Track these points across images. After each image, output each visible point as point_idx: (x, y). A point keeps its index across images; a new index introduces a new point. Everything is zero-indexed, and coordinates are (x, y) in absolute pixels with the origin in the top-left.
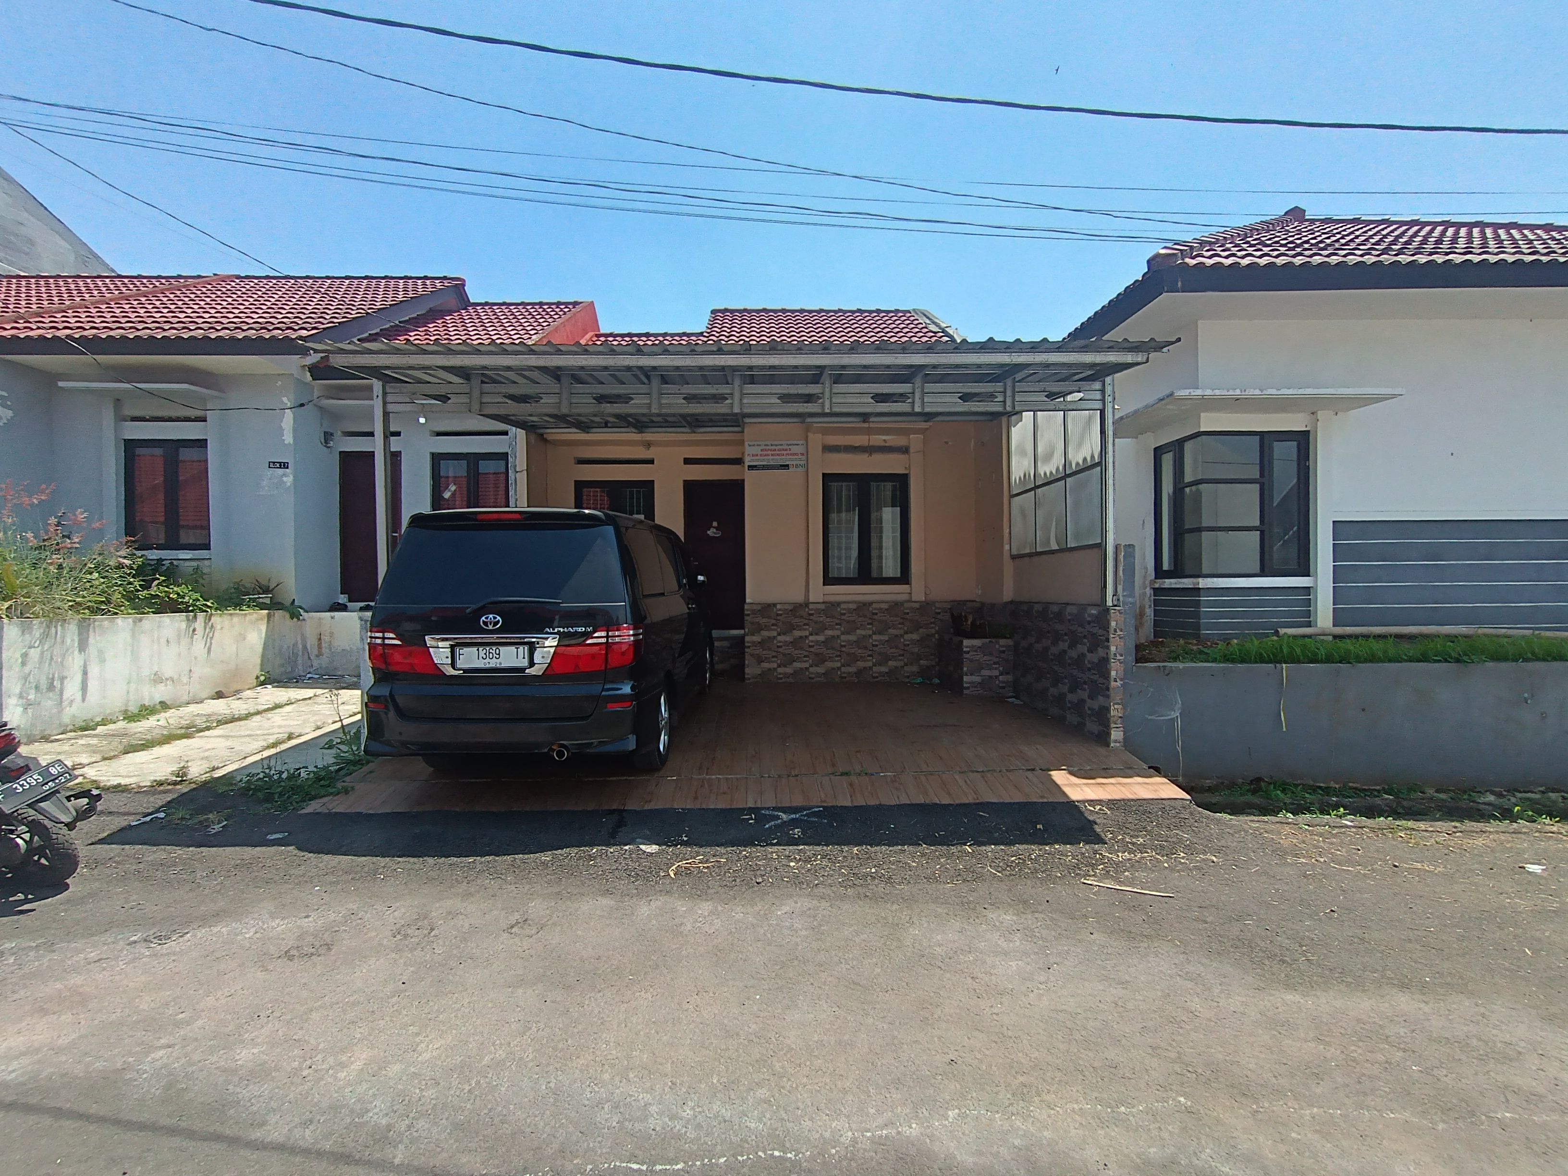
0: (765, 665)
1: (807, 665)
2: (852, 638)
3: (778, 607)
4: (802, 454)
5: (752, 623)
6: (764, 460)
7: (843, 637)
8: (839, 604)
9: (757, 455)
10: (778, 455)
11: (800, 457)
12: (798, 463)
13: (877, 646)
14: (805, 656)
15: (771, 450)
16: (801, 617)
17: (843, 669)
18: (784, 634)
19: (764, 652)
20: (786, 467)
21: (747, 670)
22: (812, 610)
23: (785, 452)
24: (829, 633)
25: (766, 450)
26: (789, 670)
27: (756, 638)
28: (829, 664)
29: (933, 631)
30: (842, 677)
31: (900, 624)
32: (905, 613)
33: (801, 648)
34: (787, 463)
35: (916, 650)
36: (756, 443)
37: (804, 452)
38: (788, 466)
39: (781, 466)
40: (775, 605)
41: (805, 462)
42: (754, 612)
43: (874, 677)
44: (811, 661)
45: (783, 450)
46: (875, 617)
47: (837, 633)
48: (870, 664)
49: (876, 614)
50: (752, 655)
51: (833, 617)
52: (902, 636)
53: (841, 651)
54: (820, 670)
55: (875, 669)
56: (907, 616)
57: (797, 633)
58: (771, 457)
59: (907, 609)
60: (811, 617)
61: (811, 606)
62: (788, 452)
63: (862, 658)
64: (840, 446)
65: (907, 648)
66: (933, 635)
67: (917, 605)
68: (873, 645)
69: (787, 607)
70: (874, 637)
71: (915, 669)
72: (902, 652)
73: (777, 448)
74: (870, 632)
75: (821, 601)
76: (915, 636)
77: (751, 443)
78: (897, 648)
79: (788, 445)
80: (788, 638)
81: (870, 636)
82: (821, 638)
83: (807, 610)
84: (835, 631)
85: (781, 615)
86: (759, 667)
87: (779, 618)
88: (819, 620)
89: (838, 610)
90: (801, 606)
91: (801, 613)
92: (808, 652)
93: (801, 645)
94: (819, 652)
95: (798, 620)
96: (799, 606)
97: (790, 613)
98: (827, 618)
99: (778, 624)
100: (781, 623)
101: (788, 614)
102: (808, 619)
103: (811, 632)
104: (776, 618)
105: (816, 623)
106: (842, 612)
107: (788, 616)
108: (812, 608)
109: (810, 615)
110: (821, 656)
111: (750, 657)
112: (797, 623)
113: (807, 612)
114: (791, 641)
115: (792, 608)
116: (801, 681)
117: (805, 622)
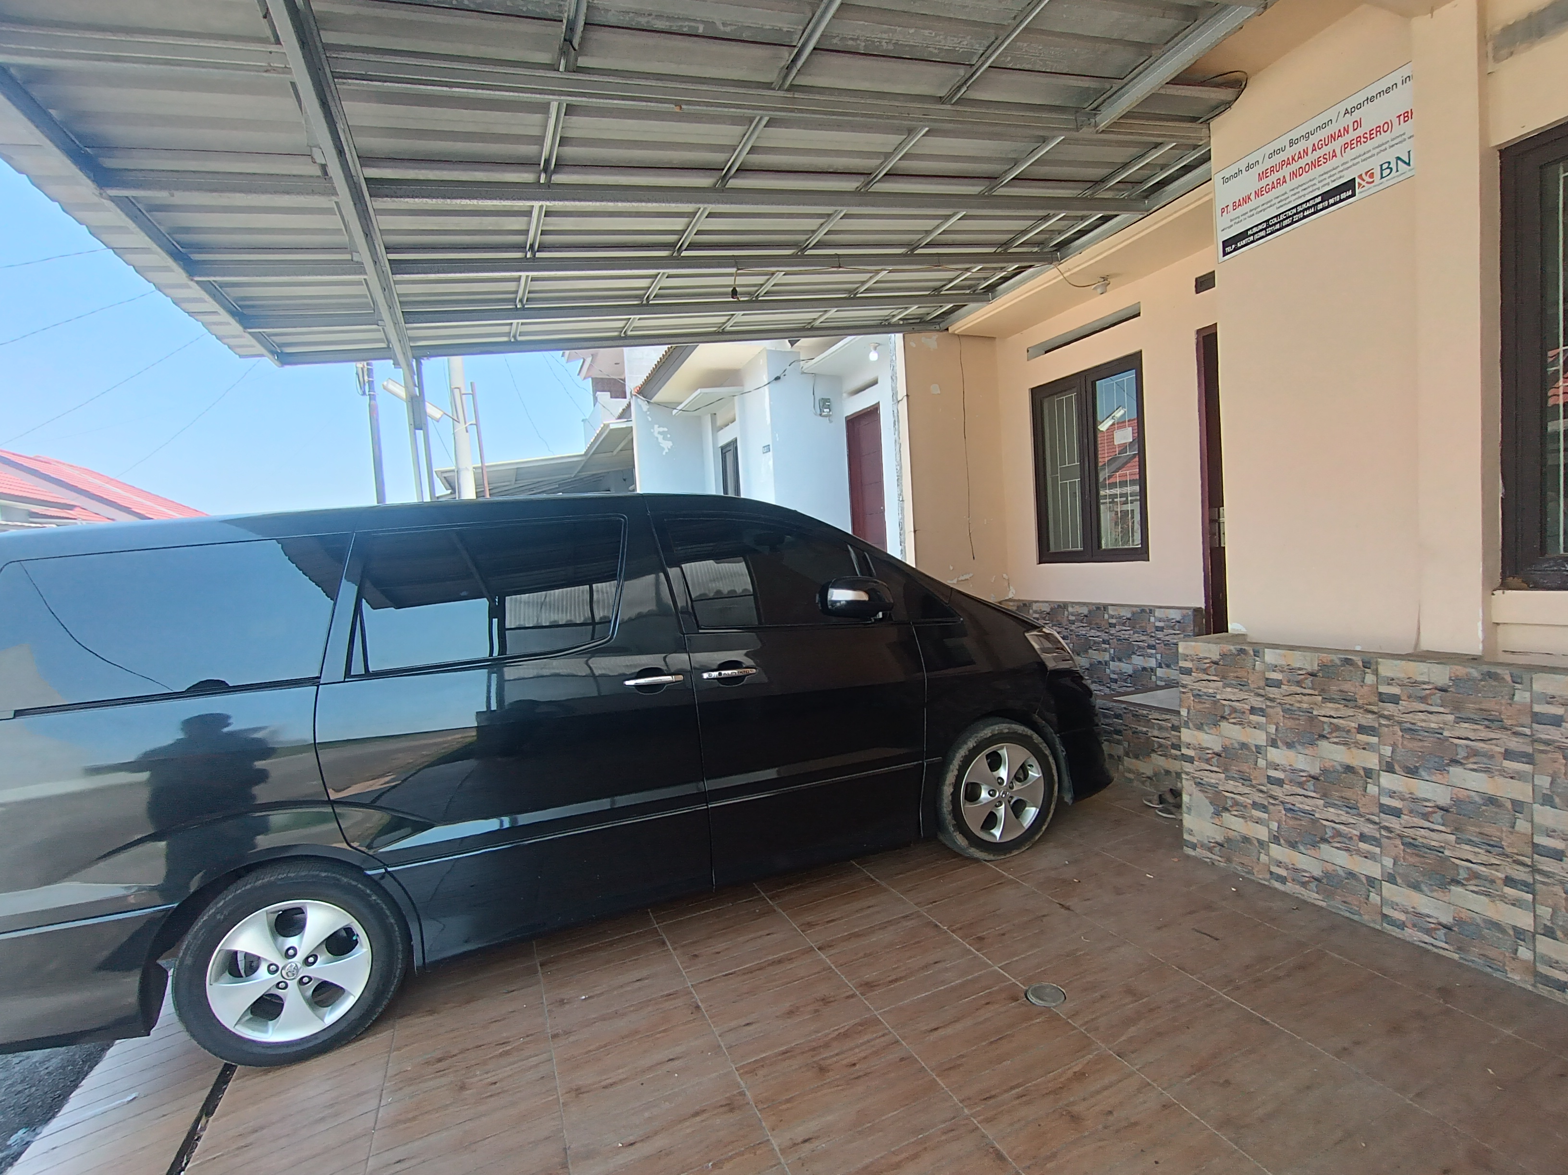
0: (1235, 823)
1: (1373, 869)
5: (1197, 696)
6: (1268, 203)
7: (1545, 815)
8: (1522, 671)
9: (1247, 199)
10: (1314, 164)
12: (1393, 154)
14: (1364, 838)
15: (1290, 161)
18: (1289, 746)
19: (1233, 786)
20: (1346, 189)
22: (1390, 681)
23: (1340, 144)
24: (1472, 781)
25: (1272, 169)
26: (1307, 863)
27: (1209, 740)
28: (1471, 901)
34: (1350, 175)
36: (1244, 164)
38: (1350, 185)
39: (1326, 196)
42: (1203, 666)
44: (1388, 862)
45: (1334, 136)
47: (1518, 790)
50: (1200, 784)
51: (1492, 721)
54: (1432, 907)
57: (1334, 753)
58: (1288, 186)
60: (1390, 709)
69: (1297, 660)
73: (1311, 141)
77: (1227, 173)
79: (1353, 110)
80: (1302, 762)
82: (1432, 791)
83: (1370, 679)
84: (1500, 780)
85: (1278, 684)
86: (1216, 821)
87: (1273, 692)
88: (1424, 724)
89: (1516, 698)
90: (1348, 662)
91: (1346, 686)
92: (1377, 827)
93: (1348, 793)
94: (1421, 840)
95: (1337, 709)
96: (1338, 662)
97: (1308, 682)
98: (1459, 720)
99: (1269, 710)
100: (1279, 709)
101: (1299, 683)
102: (1373, 713)
103: (1389, 760)
104: (1261, 692)
105: (1410, 731)
106: (1537, 708)
107: (1299, 690)
108: (1390, 674)
109: (1383, 698)
110: (1431, 858)
111: (1194, 786)
112: (1332, 720)
113: (1370, 686)
114: (1312, 773)
115: (1316, 668)
116: (1347, 914)
117: (1364, 722)
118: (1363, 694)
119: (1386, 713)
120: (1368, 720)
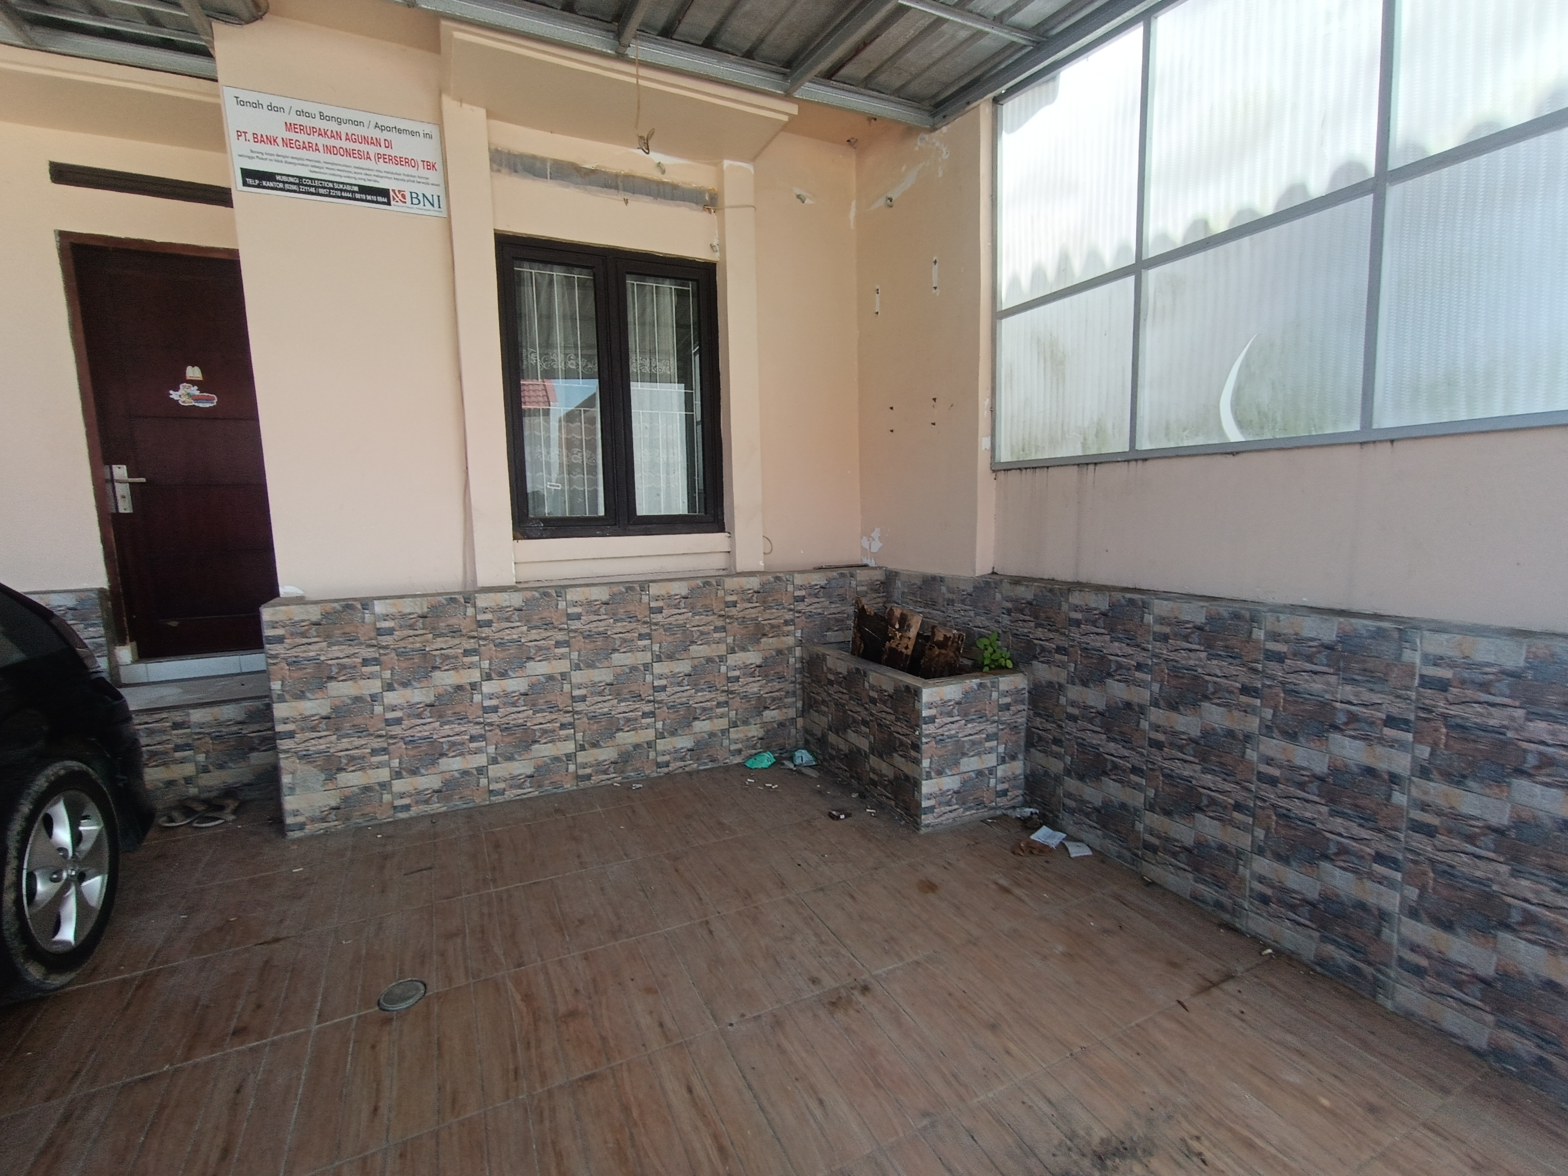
0: (352, 779)
1: (481, 760)
2: (602, 675)
3: (379, 608)
4: (431, 166)
5: (294, 663)
6: (299, 160)
7: (577, 677)
8: (561, 589)
9: (272, 141)
10: (349, 153)
11: (423, 172)
12: (420, 189)
13: (664, 688)
14: (473, 739)
15: (322, 133)
16: (455, 632)
17: (582, 757)
18: (405, 685)
19: (345, 743)
20: (381, 195)
21: (290, 803)
22: (485, 610)
23: (373, 150)
24: (539, 668)
25: (302, 129)
26: (429, 781)
27: (313, 707)
28: (544, 750)
29: (790, 641)
30: (578, 778)
31: (716, 629)
32: (728, 605)
33: (462, 718)
34: (382, 184)
35: (754, 688)
36: (265, 100)
37: (434, 157)
38: (384, 193)
39: (364, 190)
40: (366, 603)
41: (440, 191)
42: (300, 630)
43: (659, 765)
44: (491, 749)
45: (365, 140)
46: (658, 618)
47: (563, 666)
48: (650, 734)
49: (660, 610)
50: (305, 757)
51: (548, 625)
52: (722, 659)
53: (574, 712)
54: (521, 767)
55: (661, 745)
56: (733, 611)
57: (446, 679)
58: (322, 156)
59: (733, 592)
60: (486, 631)
61: (482, 601)
62: (382, 150)
63: (631, 724)
64: (543, 160)
65: (734, 687)
66: (790, 649)
67: (754, 583)
68: (656, 689)
69: (407, 607)
70: (658, 668)
71: (754, 731)
72: (722, 698)
73: (344, 129)
74: (647, 657)
75: (511, 581)
76: (753, 657)
77: (245, 96)
78: (711, 687)
79: (383, 128)
80: (418, 695)
81: (647, 667)
82: (516, 684)
83: (470, 611)
84: (554, 662)
85: (390, 632)
86: (330, 786)
87: (385, 640)
88: (509, 638)
89: (559, 607)
90: (453, 600)
91: (452, 621)
92: (482, 726)
93: (458, 708)
94: (512, 722)
95: (446, 642)
96: (444, 602)
97: (420, 624)
98: (530, 628)
99: (383, 658)
100: (393, 655)
101: (411, 627)
102: (474, 637)
103: (487, 671)
104: (374, 642)
105: (500, 645)
106: (570, 611)
107: (412, 632)
108: (484, 605)
109: (481, 624)
110: (519, 733)
111: (298, 761)
112: (443, 652)
113: (471, 617)
114: (428, 702)
115: (426, 610)
116: (465, 806)
117: (468, 647)
118: (466, 625)
119: (484, 635)
120: (471, 644)
